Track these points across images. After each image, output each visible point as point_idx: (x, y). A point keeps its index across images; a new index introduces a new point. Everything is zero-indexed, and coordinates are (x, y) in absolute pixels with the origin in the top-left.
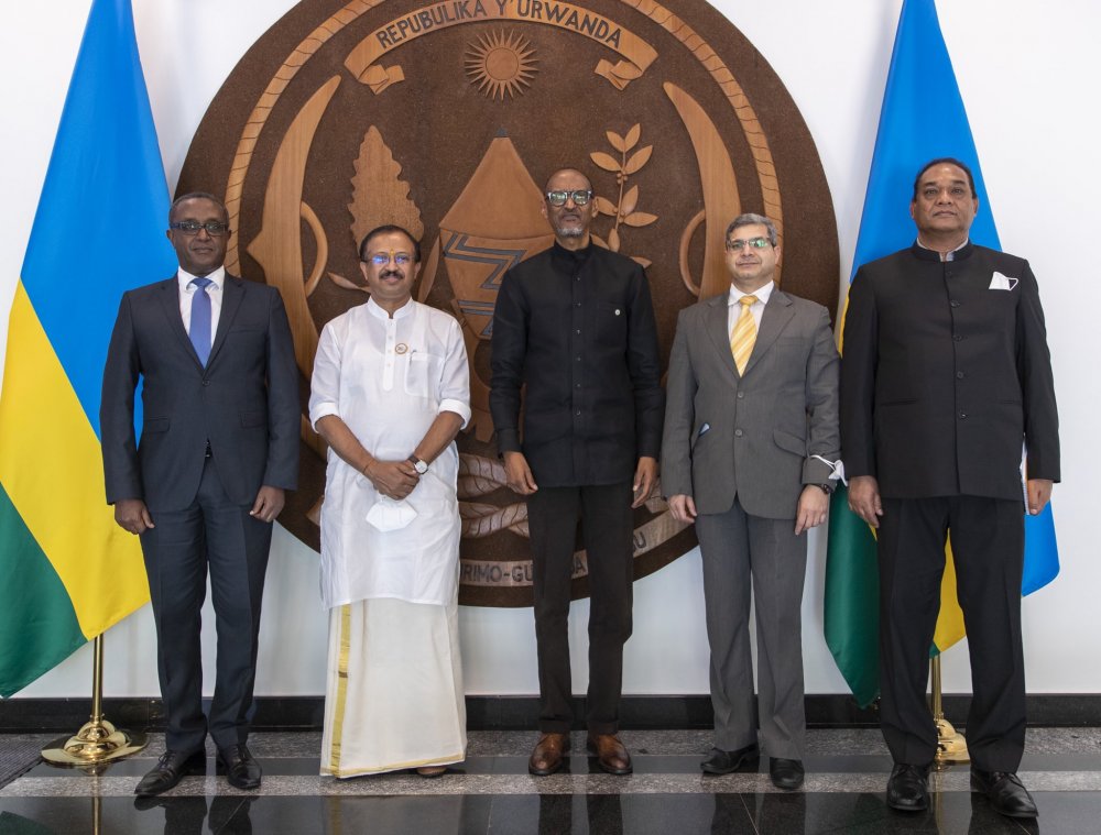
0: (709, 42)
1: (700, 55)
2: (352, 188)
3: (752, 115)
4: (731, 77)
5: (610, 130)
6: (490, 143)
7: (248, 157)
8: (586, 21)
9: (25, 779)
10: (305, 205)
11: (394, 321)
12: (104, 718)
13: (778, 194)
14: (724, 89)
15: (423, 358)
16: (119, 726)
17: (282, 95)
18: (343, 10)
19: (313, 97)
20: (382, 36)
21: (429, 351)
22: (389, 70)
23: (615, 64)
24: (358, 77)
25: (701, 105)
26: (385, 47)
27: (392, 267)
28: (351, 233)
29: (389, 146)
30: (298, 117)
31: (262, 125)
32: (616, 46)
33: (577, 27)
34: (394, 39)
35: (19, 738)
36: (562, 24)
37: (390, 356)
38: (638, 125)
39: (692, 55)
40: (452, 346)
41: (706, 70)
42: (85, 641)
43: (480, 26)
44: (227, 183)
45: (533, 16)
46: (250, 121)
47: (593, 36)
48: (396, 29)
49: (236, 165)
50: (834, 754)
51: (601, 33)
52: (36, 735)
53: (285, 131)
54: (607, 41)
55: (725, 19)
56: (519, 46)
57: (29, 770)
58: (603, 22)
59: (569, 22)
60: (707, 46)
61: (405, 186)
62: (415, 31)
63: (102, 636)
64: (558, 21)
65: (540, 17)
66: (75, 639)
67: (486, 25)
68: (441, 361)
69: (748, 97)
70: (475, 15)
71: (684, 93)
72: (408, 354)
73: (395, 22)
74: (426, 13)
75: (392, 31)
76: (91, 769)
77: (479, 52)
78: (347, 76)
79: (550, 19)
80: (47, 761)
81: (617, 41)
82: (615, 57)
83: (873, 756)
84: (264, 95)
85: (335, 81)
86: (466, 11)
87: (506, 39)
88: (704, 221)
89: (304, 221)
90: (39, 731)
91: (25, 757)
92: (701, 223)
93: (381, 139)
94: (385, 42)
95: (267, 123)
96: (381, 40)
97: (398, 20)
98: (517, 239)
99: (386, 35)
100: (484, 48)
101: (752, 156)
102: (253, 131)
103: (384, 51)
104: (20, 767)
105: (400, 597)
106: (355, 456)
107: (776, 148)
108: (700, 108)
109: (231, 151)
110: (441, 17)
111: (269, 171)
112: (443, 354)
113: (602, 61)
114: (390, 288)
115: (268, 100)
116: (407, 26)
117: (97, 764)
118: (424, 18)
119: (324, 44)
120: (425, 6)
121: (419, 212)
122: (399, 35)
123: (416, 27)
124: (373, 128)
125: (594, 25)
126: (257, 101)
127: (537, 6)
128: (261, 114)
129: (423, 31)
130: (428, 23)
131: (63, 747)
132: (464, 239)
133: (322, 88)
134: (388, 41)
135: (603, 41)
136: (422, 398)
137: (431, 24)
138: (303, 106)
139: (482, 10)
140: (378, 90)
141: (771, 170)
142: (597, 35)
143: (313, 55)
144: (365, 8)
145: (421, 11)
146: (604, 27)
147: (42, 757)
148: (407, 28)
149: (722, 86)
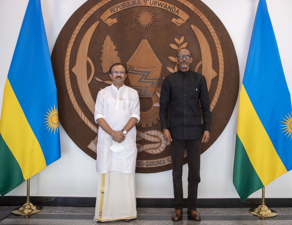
0: (204, 14)
1: (201, 17)
2: (102, 53)
3: (216, 35)
4: (210, 24)
5: (175, 38)
6: (141, 41)
7: (72, 44)
8: (169, 7)
9: (7, 219)
10: (88, 58)
11: (119, 91)
12: (30, 202)
13: (223, 57)
14: (208, 27)
15: (127, 102)
16: (34, 204)
17: (82, 26)
18: (100, 3)
19: (91, 27)
20: (111, 10)
21: (129, 100)
22: (113, 19)
23: (177, 19)
24: (104, 21)
25: (202, 32)
26: (112, 13)
27: (119, 75)
28: (101, 66)
29: (112, 41)
30: (87, 33)
31: (76, 35)
32: (178, 14)
33: (167, 9)
34: (114, 11)
35: (6, 207)
36: (162, 7)
37: (118, 101)
38: (183, 37)
39: (199, 17)
40: (136, 98)
41: (203, 22)
42: (25, 180)
43: (139, 8)
44: (66, 51)
45: (154, 5)
46: (73, 33)
47: (171, 11)
48: (115, 8)
49: (69, 46)
50: (235, 215)
51: (173, 10)
52: (11, 206)
53: (83, 36)
54: (175, 13)
55: (208, 8)
56: (150, 13)
57: (8, 216)
58: (174, 7)
59: (164, 7)
60: (203, 15)
61: (117, 53)
62: (120, 9)
63: (29, 179)
64: (161, 7)
65: (156, 5)
66: (22, 180)
67: (141, 8)
68: (132, 103)
69: (214, 30)
70: (138, 5)
71: (196, 28)
72: (123, 100)
73: (115, 6)
74: (124, 4)
75: (114, 8)
76: (26, 216)
77: (139, 15)
78: (101, 21)
79: (159, 6)
80: (14, 214)
81: (178, 13)
82: (177, 17)
83: (245, 216)
84: (78, 26)
85: (98, 22)
86: (135, 3)
87: (146, 12)
88: (202, 64)
89: (88, 63)
90: (12, 205)
91: (7, 212)
92: (201, 65)
93: (110, 39)
94: (112, 12)
95: (78, 34)
96: (111, 11)
97: (116, 6)
98: (148, 68)
99: (112, 10)
100: (140, 14)
101: (216, 46)
102: (74, 36)
103: (112, 14)
104: (6, 216)
105: (119, 171)
106: (108, 130)
107: (222, 44)
108: (201, 32)
109: (68, 42)
110: (128, 5)
111: (78, 48)
112: (133, 101)
113: (174, 18)
114: (118, 81)
115: (78, 28)
116: (118, 7)
117: (28, 215)
118: (123, 5)
119: (95, 12)
120: (123, 2)
121: (120, 60)
122: (116, 10)
123: (121, 8)
124: (108, 36)
125: (172, 8)
126: (75, 28)
127: (155, 3)
128: (76, 32)
129: (123, 9)
130: (124, 7)
131: (18, 210)
132: (133, 68)
133: (94, 25)
134: (113, 11)
135: (174, 13)
136: (127, 113)
137: (125, 7)
138: (88, 29)
139: (140, 3)
140: (109, 25)
141: (221, 50)
142: (172, 11)
143: (92, 15)
144: (107, 2)
145: (122, 3)
146: (174, 9)
147: (12, 213)
148: (118, 8)
149: (207, 26)
